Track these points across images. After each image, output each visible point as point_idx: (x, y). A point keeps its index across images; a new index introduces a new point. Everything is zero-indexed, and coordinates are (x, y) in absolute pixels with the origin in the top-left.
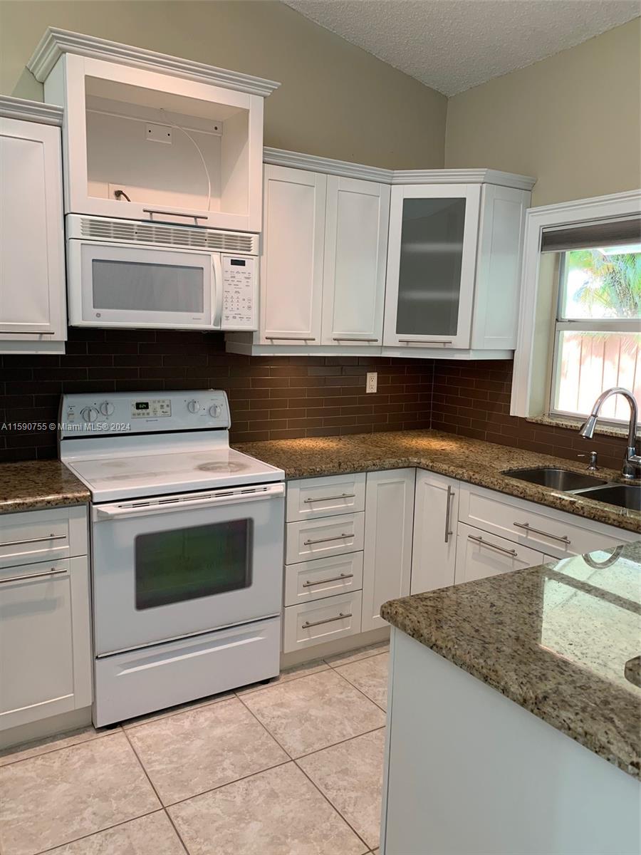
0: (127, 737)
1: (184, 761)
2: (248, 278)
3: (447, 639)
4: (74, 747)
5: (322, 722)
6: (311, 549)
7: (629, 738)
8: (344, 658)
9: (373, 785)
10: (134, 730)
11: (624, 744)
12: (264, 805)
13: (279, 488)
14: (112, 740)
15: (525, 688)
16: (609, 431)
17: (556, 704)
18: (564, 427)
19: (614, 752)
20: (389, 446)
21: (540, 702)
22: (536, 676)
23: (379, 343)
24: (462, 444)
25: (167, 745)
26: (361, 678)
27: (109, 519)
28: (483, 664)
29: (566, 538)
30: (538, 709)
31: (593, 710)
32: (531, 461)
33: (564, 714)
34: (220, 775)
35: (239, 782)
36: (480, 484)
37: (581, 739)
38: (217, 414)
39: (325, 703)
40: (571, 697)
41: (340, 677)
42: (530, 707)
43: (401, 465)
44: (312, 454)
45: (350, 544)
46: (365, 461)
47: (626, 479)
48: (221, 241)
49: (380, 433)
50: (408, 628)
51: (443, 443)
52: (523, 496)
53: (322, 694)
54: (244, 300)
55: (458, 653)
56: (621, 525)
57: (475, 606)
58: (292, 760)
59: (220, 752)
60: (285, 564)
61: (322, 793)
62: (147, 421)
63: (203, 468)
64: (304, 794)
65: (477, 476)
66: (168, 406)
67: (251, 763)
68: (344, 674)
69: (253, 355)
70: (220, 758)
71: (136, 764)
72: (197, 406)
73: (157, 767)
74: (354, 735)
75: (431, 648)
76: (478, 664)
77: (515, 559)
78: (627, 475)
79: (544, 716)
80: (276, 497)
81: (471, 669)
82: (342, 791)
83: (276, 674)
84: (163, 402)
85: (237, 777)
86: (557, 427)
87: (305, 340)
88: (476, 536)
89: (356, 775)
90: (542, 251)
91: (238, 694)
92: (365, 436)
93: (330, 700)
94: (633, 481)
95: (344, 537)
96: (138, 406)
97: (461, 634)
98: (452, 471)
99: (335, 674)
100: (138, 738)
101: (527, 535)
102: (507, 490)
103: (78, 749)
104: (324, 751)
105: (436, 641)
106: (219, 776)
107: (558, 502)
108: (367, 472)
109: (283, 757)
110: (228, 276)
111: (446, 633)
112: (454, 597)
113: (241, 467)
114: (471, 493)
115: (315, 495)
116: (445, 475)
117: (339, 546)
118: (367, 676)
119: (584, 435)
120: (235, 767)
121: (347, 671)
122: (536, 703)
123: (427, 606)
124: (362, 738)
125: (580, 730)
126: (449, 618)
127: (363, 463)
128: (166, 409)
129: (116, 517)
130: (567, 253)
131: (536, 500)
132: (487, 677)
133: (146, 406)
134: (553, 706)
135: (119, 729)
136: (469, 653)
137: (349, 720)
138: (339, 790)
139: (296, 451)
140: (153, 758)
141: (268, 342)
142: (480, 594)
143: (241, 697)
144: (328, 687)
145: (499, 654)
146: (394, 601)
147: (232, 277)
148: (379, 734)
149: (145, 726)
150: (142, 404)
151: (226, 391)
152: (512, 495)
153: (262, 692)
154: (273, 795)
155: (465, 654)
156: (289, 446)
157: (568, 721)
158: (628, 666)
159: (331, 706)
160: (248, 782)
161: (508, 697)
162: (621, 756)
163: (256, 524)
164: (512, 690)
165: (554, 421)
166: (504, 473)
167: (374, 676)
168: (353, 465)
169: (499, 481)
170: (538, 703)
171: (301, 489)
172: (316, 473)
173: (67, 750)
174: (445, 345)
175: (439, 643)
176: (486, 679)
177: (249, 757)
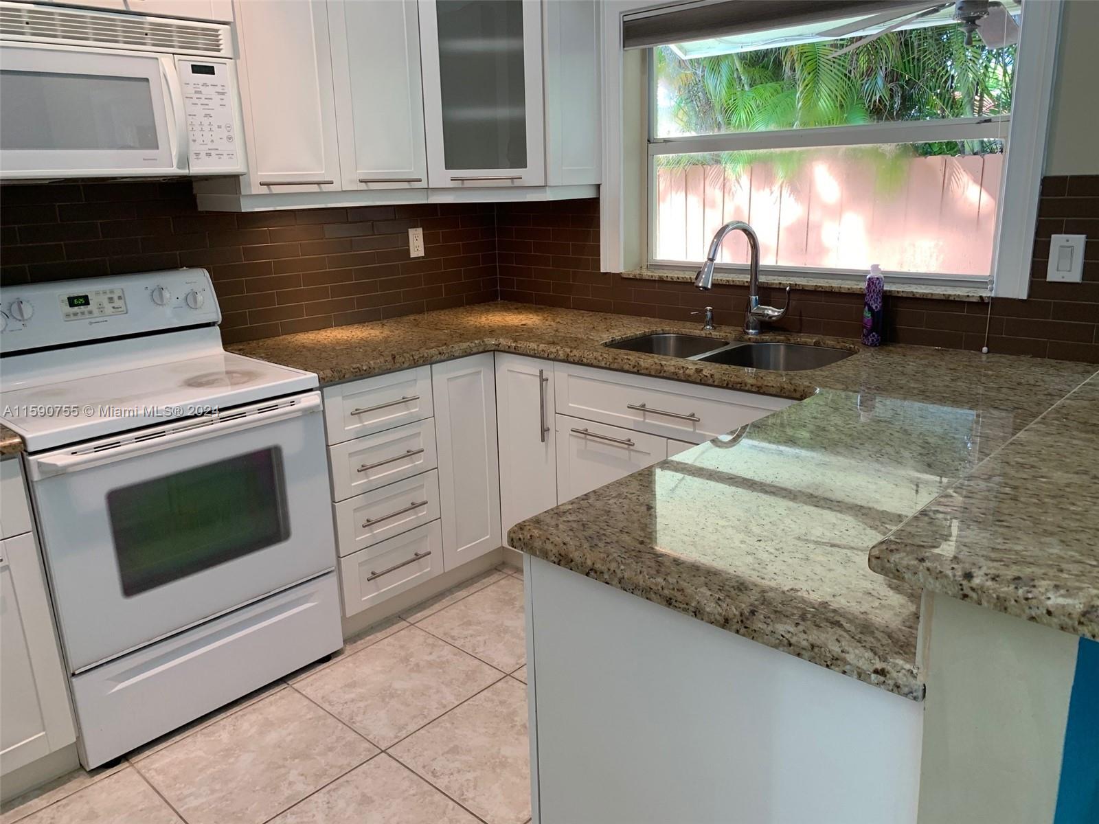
0: (139, 772)
1: (232, 785)
2: (223, 94)
3: (608, 559)
4: (59, 803)
5: (413, 696)
6: (367, 477)
7: (865, 641)
8: (425, 609)
9: (493, 759)
10: (148, 760)
11: (862, 650)
12: (356, 816)
13: (313, 399)
14: (117, 781)
15: (724, 605)
16: (725, 279)
17: (769, 617)
18: (669, 279)
19: (851, 662)
20: (453, 327)
21: (748, 619)
22: (733, 587)
23: (423, 184)
24: (546, 316)
25: (201, 770)
26: (452, 629)
27: (60, 474)
28: (663, 584)
29: (693, 415)
30: (746, 627)
31: (814, 616)
32: (634, 328)
33: (781, 628)
34: (287, 793)
35: (315, 795)
36: (580, 363)
37: (806, 654)
38: (199, 304)
39: (411, 670)
40: (783, 605)
41: (424, 633)
42: (734, 627)
43: (475, 350)
44: (349, 348)
45: (419, 461)
46: (427, 349)
47: (750, 336)
48: (171, 36)
49: (435, 312)
50: (550, 554)
51: (521, 317)
52: (637, 371)
53: (405, 660)
54: (219, 127)
55: (626, 575)
56: (760, 390)
57: (628, 512)
58: (382, 751)
59: (281, 763)
60: (333, 501)
61: (431, 784)
62: (91, 323)
63: (195, 383)
64: (406, 790)
65: (575, 352)
66: (120, 298)
67: (327, 768)
68: (431, 629)
69: (243, 211)
70: (283, 771)
71: (161, 806)
72: (166, 294)
73: (193, 803)
74: (457, 703)
75: (587, 574)
76: (656, 585)
77: (632, 450)
78: (751, 331)
79: (755, 635)
80: (309, 412)
81: (646, 593)
82: (456, 774)
83: (339, 645)
84: (112, 292)
85: (311, 789)
86: (661, 281)
87: (318, 183)
88: (581, 428)
89: (469, 751)
90: (624, 47)
91: (290, 682)
92: (417, 317)
93: (417, 665)
94: (758, 337)
95: (410, 454)
96: (72, 302)
97: (624, 550)
98: (543, 351)
99: (418, 632)
100: (156, 770)
101: (645, 419)
102: (615, 366)
103: (67, 804)
104: (422, 731)
105: (593, 564)
106: (286, 795)
107: (681, 372)
108: (431, 364)
109: (369, 750)
110: (190, 90)
111: (605, 552)
112: (599, 504)
113: (250, 376)
114: (569, 375)
115: (364, 403)
116: (534, 356)
117: (405, 467)
118: (459, 626)
119: (700, 285)
120: (306, 777)
121: (432, 624)
122: (742, 621)
123: (568, 521)
124: (469, 704)
125: (805, 643)
126: (602, 532)
127: (425, 352)
128: (117, 303)
129: (71, 470)
130: (654, 48)
131: (653, 373)
132: (671, 599)
133: (85, 301)
134: (765, 620)
135: (125, 765)
136: (641, 572)
137: (447, 685)
138: (452, 774)
139: (325, 346)
140: (186, 792)
141: (264, 190)
142: (629, 496)
143: (295, 686)
144: (412, 650)
145: (678, 567)
146: (524, 522)
147: (196, 92)
148: (488, 695)
149: (163, 752)
150: (78, 298)
151: (205, 268)
152: (622, 370)
153: (323, 672)
154: (366, 800)
155: (636, 575)
156: (313, 340)
157: (788, 636)
158: (873, 554)
159: (420, 672)
160: (329, 792)
161: (702, 619)
162: (860, 664)
163: (287, 453)
164: (708, 609)
165: (657, 274)
166: (606, 345)
167: (469, 623)
168: (412, 356)
169: (605, 355)
170: (744, 620)
171: (343, 397)
172: (363, 372)
173: (49, 810)
174: (513, 182)
175: (598, 566)
176: (669, 602)
177: (323, 761)
